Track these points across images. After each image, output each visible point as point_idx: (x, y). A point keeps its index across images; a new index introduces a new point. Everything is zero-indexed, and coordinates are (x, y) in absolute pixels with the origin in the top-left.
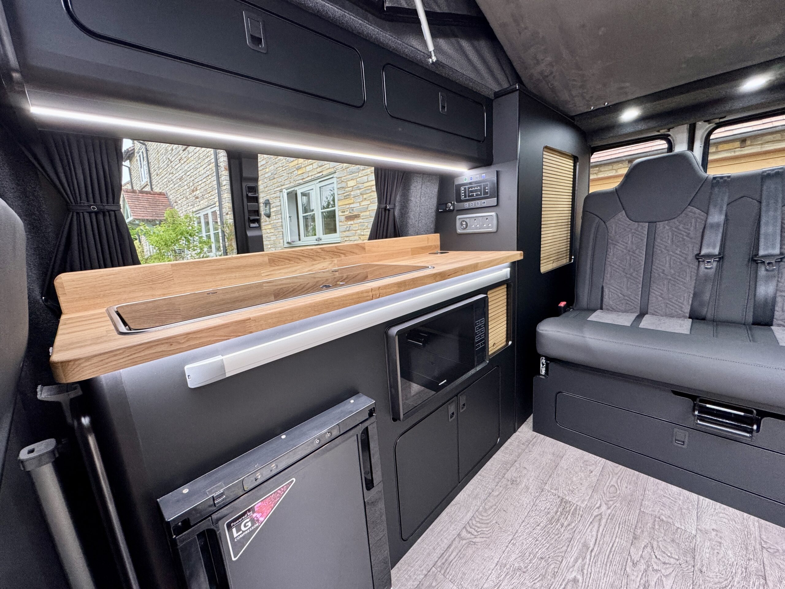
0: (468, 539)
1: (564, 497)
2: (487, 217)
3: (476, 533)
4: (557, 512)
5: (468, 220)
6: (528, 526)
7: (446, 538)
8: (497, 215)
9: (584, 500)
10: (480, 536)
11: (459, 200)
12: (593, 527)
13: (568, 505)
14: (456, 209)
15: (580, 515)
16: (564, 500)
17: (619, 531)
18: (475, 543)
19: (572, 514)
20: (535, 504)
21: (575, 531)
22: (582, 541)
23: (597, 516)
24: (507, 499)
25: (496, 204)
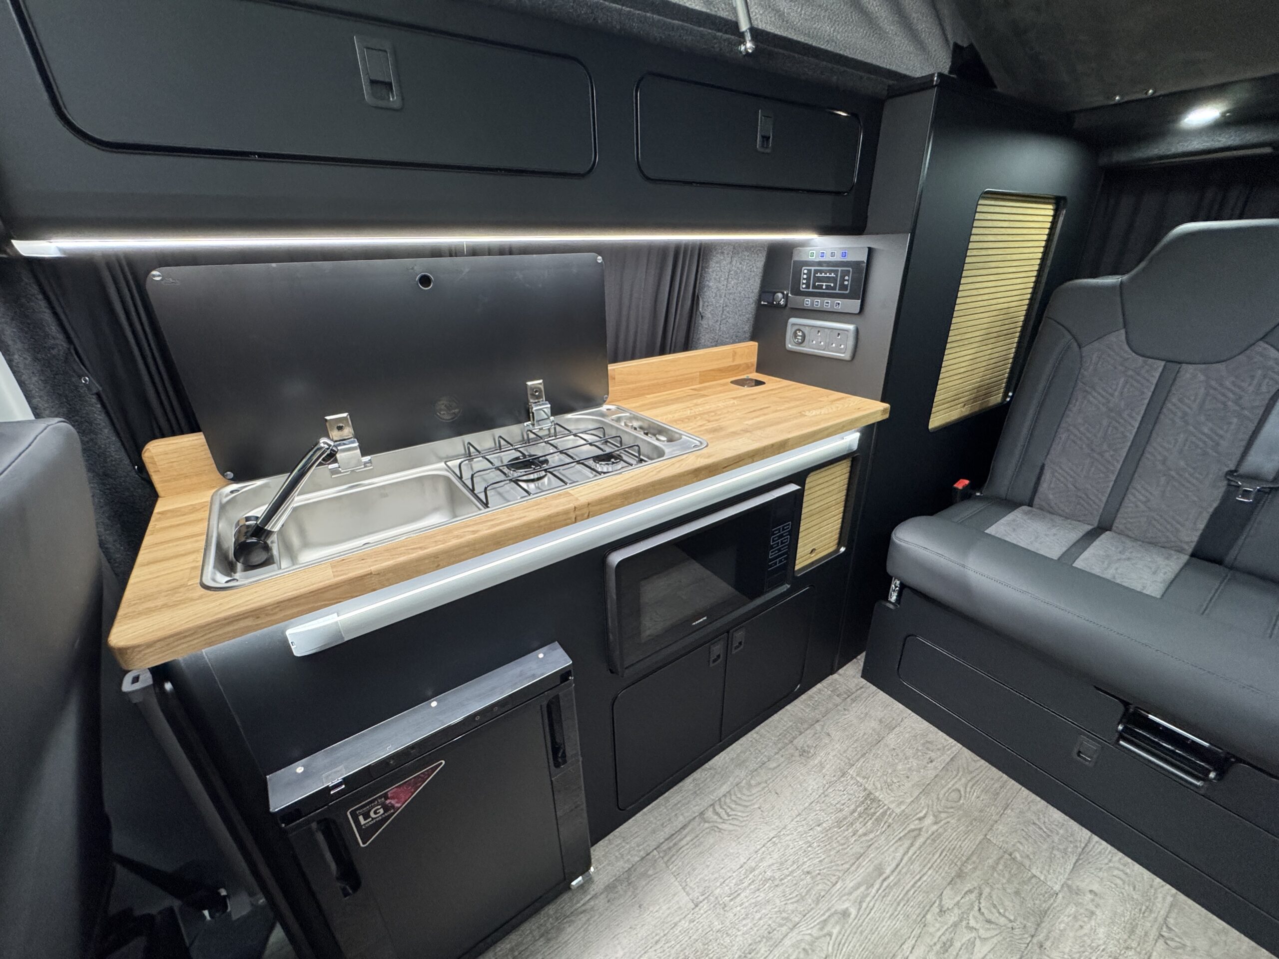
0: (712, 822)
1: (873, 791)
2: (840, 332)
3: (726, 817)
4: (854, 811)
5: (806, 330)
6: (803, 822)
7: (682, 814)
8: (857, 331)
9: (901, 803)
10: (731, 822)
11: (797, 292)
12: (901, 846)
13: (875, 805)
14: (789, 305)
15: (887, 824)
16: (872, 797)
17: (939, 861)
18: (720, 830)
19: (876, 820)
20: (826, 793)
21: (871, 845)
22: (876, 862)
23: (913, 830)
24: (786, 777)
25: (857, 311)
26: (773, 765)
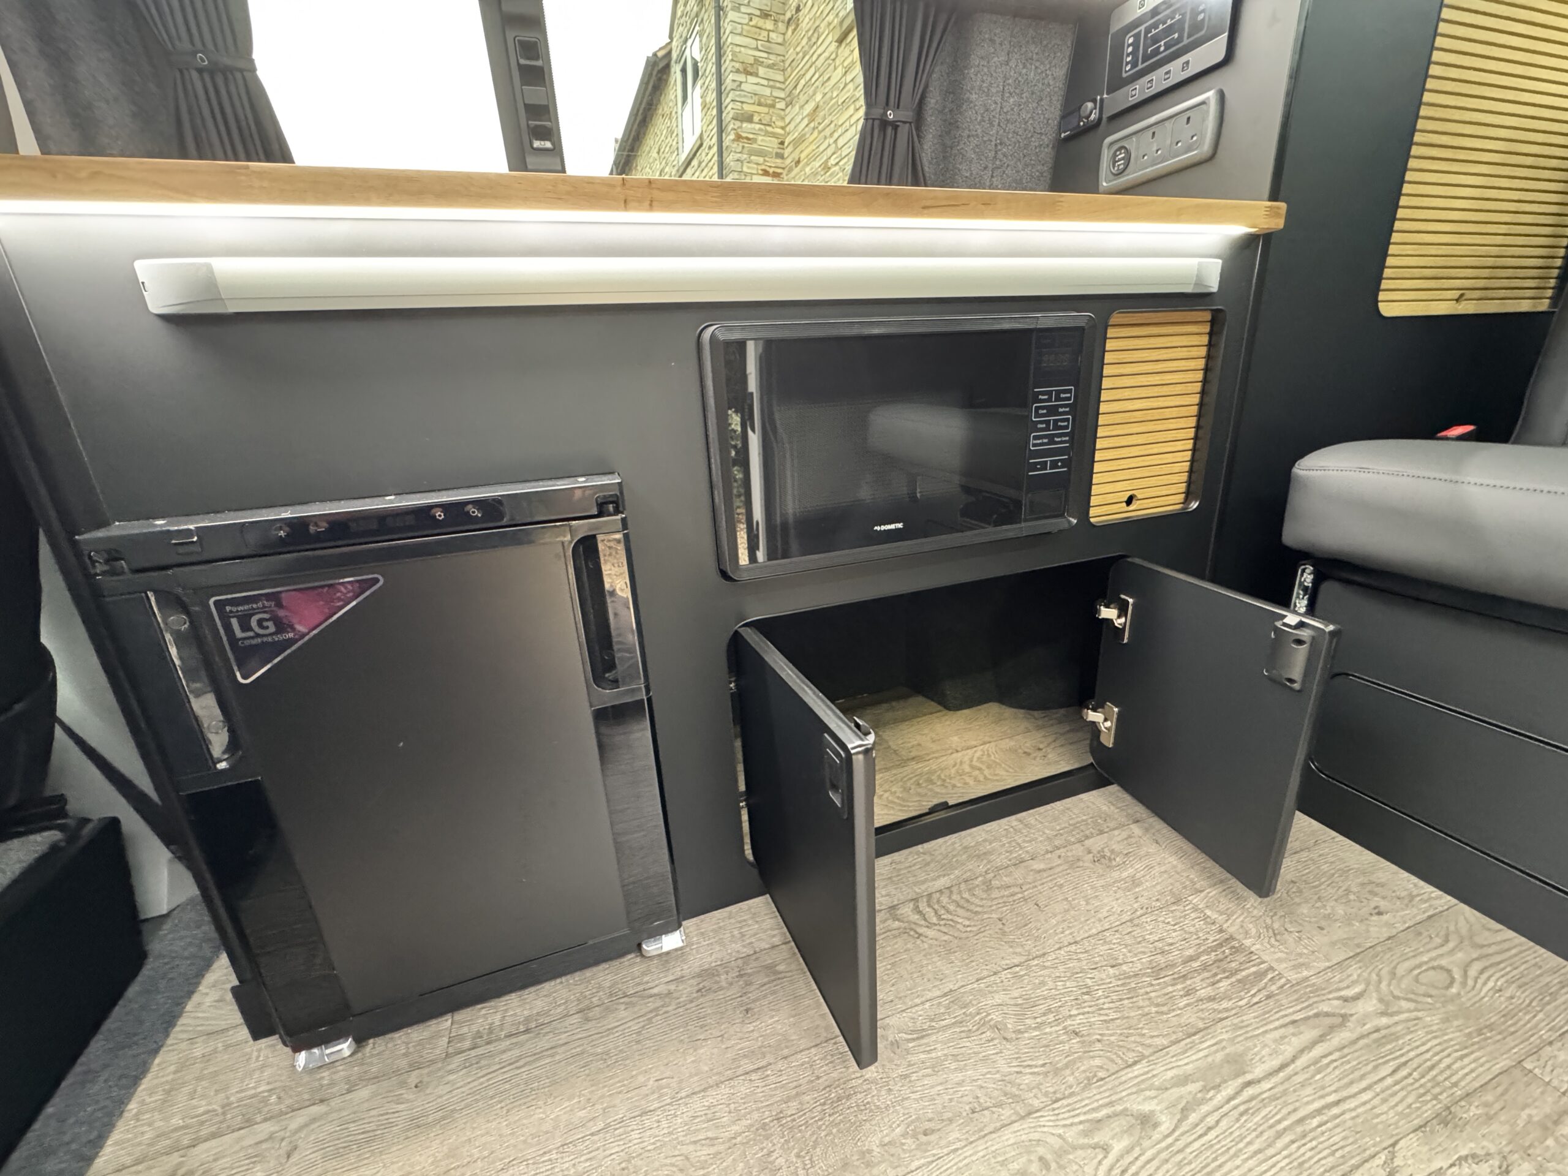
0: (909, 922)
1: (1239, 937)
2: (1190, 113)
3: (934, 920)
4: (1191, 959)
5: (1132, 143)
6: (1082, 955)
8: (1222, 97)
9: (1304, 965)
10: (942, 928)
11: (1118, 84)
12: (1294, 1035)
13: (1241, 958)
14: (1103, 116)
15: (1265, 992)
16: (1235, 943)
17: (1389, 1081)
18: (919, 936)
19: (1240, 981)
20: (1136, 922)
21: (1223, 1019)
22: (1231, 1050)
23: (1328, 1015)
24: (1061, 886)
25: (1222, 56)
26: (1037, 865)
